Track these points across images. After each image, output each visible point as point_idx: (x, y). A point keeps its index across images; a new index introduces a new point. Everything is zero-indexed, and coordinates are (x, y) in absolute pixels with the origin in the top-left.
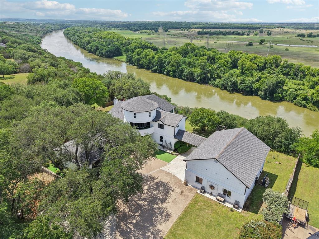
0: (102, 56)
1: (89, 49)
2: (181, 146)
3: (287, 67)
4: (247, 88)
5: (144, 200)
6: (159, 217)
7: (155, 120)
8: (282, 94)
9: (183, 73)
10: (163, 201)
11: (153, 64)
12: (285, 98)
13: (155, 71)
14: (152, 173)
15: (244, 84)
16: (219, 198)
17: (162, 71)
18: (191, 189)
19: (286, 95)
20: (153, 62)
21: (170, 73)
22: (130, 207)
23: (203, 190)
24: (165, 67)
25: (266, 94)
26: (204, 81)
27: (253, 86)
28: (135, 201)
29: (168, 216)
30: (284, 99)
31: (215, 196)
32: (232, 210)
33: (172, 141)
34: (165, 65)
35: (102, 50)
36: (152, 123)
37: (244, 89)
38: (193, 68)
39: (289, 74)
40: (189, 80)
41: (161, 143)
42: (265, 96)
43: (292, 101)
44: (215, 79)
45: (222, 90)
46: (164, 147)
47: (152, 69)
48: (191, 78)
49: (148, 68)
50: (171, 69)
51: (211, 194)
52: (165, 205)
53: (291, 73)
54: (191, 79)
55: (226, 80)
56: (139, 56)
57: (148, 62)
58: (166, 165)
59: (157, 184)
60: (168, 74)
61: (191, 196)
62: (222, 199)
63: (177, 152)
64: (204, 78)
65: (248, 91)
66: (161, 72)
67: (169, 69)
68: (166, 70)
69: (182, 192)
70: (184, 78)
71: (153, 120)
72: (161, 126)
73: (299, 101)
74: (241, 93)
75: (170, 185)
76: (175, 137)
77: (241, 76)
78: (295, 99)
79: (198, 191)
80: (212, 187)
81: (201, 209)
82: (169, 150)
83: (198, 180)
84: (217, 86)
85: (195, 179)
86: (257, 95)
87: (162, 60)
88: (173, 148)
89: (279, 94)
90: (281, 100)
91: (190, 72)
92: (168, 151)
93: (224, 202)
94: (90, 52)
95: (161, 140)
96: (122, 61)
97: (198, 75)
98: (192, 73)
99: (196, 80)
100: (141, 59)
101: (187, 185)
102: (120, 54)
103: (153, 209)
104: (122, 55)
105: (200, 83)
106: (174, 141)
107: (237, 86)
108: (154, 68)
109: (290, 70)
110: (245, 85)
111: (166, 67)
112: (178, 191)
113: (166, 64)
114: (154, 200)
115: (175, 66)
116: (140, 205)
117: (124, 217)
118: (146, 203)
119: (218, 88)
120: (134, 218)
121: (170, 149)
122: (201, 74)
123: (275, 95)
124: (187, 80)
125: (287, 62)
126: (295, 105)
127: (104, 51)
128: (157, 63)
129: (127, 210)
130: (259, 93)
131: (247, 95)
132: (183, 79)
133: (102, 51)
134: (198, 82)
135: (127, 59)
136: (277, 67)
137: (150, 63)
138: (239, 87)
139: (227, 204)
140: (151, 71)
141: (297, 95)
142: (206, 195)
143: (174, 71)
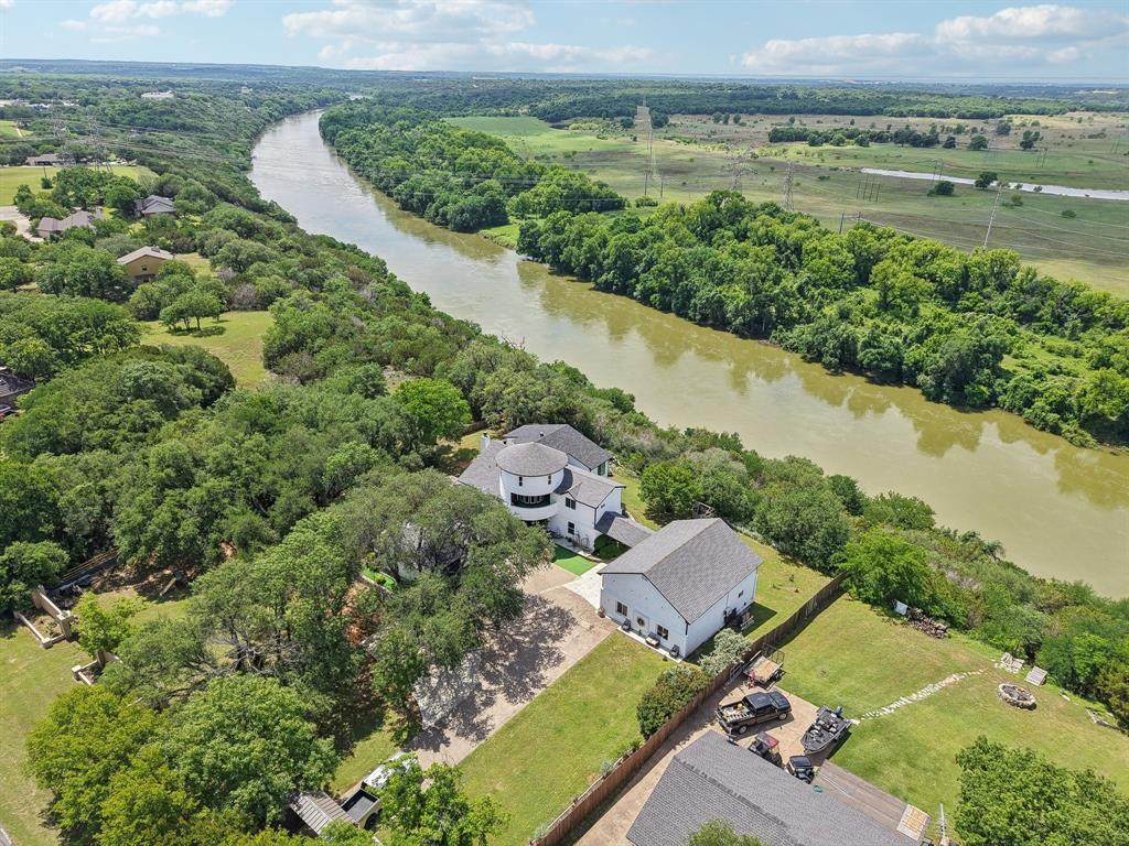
0: (444, 223)
1: (404, 197)
2: (607, 545)
3: (1031, 292)
4: (884, 360)
5: (525, 634)
6: (546, 660)
7: (561, 490)
8: (990, 386)
9: (693, 301)
10: (556, 638)
11: (600, 265)
12: (1000, 399)
13: (606, 288)
14: (545, 593)
15: (875, 347)
16: (649, 639)
17: (627, 287)
18: (608, 624)
19: (1005, 391)
20: (600, 257)
21: (652, 297)
22: (501, 642)
23: (628, 627)
24: (637, 275)
25: (939, 384)
26: (757, 326)
27: (905, 355)
28: (511, 636)
29: (560, 659)
30: (997, 402)
31: (644, 637)
32: (665, 659)
33: (590, 534)
34: (637, 268)
35: (445, 204)
36: (555, 497)
37: (875, 363)
38: (725, 286)
39: (1038, 315)
40: (711, 322)
41: (570, 536)
42: (939, 390)
43: (1020, 410)
44: (789, 324)
45: (809, 362)
46: (575, 544)
47: (597, 277)
48: (714, 318)
49: (585, 275)
50: (654, 284)
51: (640, 634)
52: (557, 644)
53: (1045, 312)
54: (716, 319)
55: (821, 333)
56: (558, 237)
57: (586, 258)
58: (572, 580)
59: (551, 612)
60: (645, 299)
61: (605, 634)
62: (654, 642)
63: (599, 557)
64: (758, 320)
65: (887, 371)
66: (624, 291)
67: (649, 283)
68: (639, 287)
69: (592, 627)
70: (695, 316)
71: (557, 491)
72: (571, 504)
73: (1038, 411)
74: (867, 376)
75: (574, 614)
76: (596, 527)
77: (878, 315)
78: (1029, 403)
79: (620, 628)
80: (641, 622)
81: (617, 654)
82: (584, 551)
83: (621, 609)
84: (795, 349)
85: (615, 607)
86: (914, 385)
87: (630, 252)
88: (592, 546)
89: (982, 387)
90: (989, 403)
91: (713, 298)
92: (581, 553)
93: (657, 646)
94: (405, 206)
95: (571, 531)
96: (507, 246)
97: (737, 309)
98: (721, 303)
99: (730, 323)
100: (566, 246)
101: (603, 616)
102: (501, 220)
103: (538, 648)
104: (506, 223)
105: (743, 336)
106: (594, 534)
107: (856, 353)
108: (604, 277)
109: (1043, 303)
110: (878, 354)
111: (642, 276)
112: (585, 624)
113: (643, 264)
114: (542, 635)
115: (668, 275)
116: (518, 642)
117: (491, 656)
118: (527, 639)
119: (799, 356)
120: (507, 659)
121: (586, 549)
122: (748, 306)
123: (968, 389)
124: (703, 322)
125: (1035, 275)
126: (1027, 423)
127: (450, 208)
128: (615, 262)
129: (496, 648)
130: (921, 378)
131: (882, 383)
132: (691, 319)
133: (444, 208)
134: (735, 332)
135: (521, 240)
136: (1002, 288)
137: (590, 260)
138: (860, 355)
139: (661, 651)
140: (592, 285)
141: (1036, 393)
142: (631, 634)
143: (664, 291)
